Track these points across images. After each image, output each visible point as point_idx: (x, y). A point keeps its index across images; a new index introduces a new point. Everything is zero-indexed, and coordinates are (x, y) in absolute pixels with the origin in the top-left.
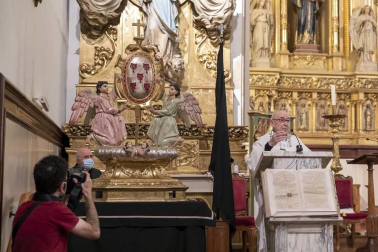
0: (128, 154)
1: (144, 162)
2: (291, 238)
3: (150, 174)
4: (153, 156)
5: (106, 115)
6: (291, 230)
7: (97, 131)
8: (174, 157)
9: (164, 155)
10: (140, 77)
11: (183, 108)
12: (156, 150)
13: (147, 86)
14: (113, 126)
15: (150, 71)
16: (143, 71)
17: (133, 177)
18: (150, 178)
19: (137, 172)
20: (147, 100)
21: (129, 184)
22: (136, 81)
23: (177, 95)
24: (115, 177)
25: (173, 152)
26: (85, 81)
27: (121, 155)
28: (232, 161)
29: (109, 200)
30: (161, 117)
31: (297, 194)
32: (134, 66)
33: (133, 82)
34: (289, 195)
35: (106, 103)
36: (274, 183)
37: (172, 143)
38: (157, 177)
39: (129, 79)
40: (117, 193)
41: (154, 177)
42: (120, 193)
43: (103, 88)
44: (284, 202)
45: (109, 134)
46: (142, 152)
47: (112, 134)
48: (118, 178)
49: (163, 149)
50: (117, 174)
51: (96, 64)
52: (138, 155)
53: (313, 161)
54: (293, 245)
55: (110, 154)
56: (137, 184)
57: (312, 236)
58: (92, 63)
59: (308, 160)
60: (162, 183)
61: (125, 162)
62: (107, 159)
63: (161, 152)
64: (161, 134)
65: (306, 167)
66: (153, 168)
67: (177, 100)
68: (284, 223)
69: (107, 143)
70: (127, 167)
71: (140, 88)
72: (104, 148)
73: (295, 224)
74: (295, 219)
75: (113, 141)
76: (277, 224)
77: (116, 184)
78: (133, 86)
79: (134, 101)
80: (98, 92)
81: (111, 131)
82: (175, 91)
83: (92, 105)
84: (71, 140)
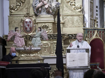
0: (25, 49)
1: (30, 52)
2: (74, 73)
3: (32, 55)
4: (33, 50)
5: (18, 38)
6: (74, 71)
7: (15, 43)
8: (40, 50)
9: (36, 49)
10: (28, 25)
11: (42, 34)
12: (34, 48)
14: (20, 41)
16: (29, 24)
17: (27, 56)
18: (32, 57)
19: (28, 55)
20: (31, 33)
21: (26, 58)
22: (27, 27)
24: (21, 57)
25: (39, 48)
26: (12, 14)
27: (23, 50)
29: (20, 63)
31: (76, 60)
32: (26, 22)
33: (26, 27)
34: (74, 61)
35: (18, 34)
36: (69, 57)
37: (39, 46)
38: (35, 56)
39: (25, 26)
40: (22, 61)
41: (33, 56)
42: (23, 61)
44: (72, 63)
45: (19, 44)
46: (29, 49)
47: (20, 44)
50: (22, 55)
52: (28, 50)
54: (75, 75)
55: (20, 50)
56: (28, 58)
59: (81, 50)
60: (36, 58)
61: (24, 52)
62: (19, 52)
63: (35, 49)
64: (35, 43)
65: (81, 52)
66: (33, 54)
67: (40, 32)
68: (72, 69)
69: (19, 46)
70: (25, 53)
71: (28, 29)
72: (18, 48)
73: (75, 69)
75: (21, 46)
76: (69, 69)
77: (22, 59)
78: (26, 28)
79: (26, 33)
80: (16, 31)
82: (39, 29)
83: (14, 35)
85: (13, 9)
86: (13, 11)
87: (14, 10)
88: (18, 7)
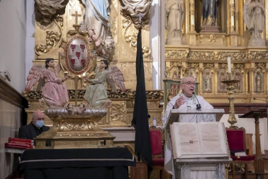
0: (70, 112)
1: (82, 119)
2: (193, 174)
3: (86, 127)
4: (88, 114)
5: (53, 84)
6: (193, 168)
7: (46, 96)
8: (104, 114)
9: (96, 113)
10: (78, 54)
11: (110, 77)
12: (91, 109)
13: (83, 62)
14: (58, 92)
15: (86, 50)
16: (80, 50)
17: (74, 130)
18: (87, 130)
19: (77, 126)
20: (83, 72)
21: (70, 135)
22: (75, 57)
23: (106, 68)
24: (60, 130)
25: (104, 111)
26: (39, 57)
27: (64, 113)
28: (149, 116)
29: (56, 148)
30: (94, 84)
31: (197, 141)
32: (74, 47)
33: (73, 58)
34: (191, 142)
36: (180, 133)
37: (103, 104)
38: (92, 130)
39: (70, 56)
40: (61, 142)
41: (89, 130)
42: (64, 142)
43: (50, 63)
44: (187, 147)
45: (55, 98)
46: (80, 111)
47: (58, 98)
48: (62, 131)
49: (96, 109)
50: (62, 128)
51: (47, 45)
52: (77, 113)
53: (209, 116)
55: (56, 113)
56: (77, 135)
57: (209, 173)
58: (44, 44)
59: (205, 115)
60: (95, 134)
61: (67, 118)
62: (54, 117)
63: (94, 111)
64: (94, 97)
65: (204, 120)
66: (89, 123)
67: (106, 71)
68: (187, 163)
69: (54, 105)
70: (69, 122)
71: (78, 63)
72: (52, 108)
73: (196, 164)
74: (195, 160)
75: (59, 103)
76: (182, 164)
77: (61, 135)
78: (73, 61)
79: (73, 73)
80: (47, 66)
81: (56, 96)
82: (104, 65)
83: (42, 77)
84: (29, 103)
85: (40, 51)
86: (40, 53)
87: (43, 51)
88: (49, 47)
